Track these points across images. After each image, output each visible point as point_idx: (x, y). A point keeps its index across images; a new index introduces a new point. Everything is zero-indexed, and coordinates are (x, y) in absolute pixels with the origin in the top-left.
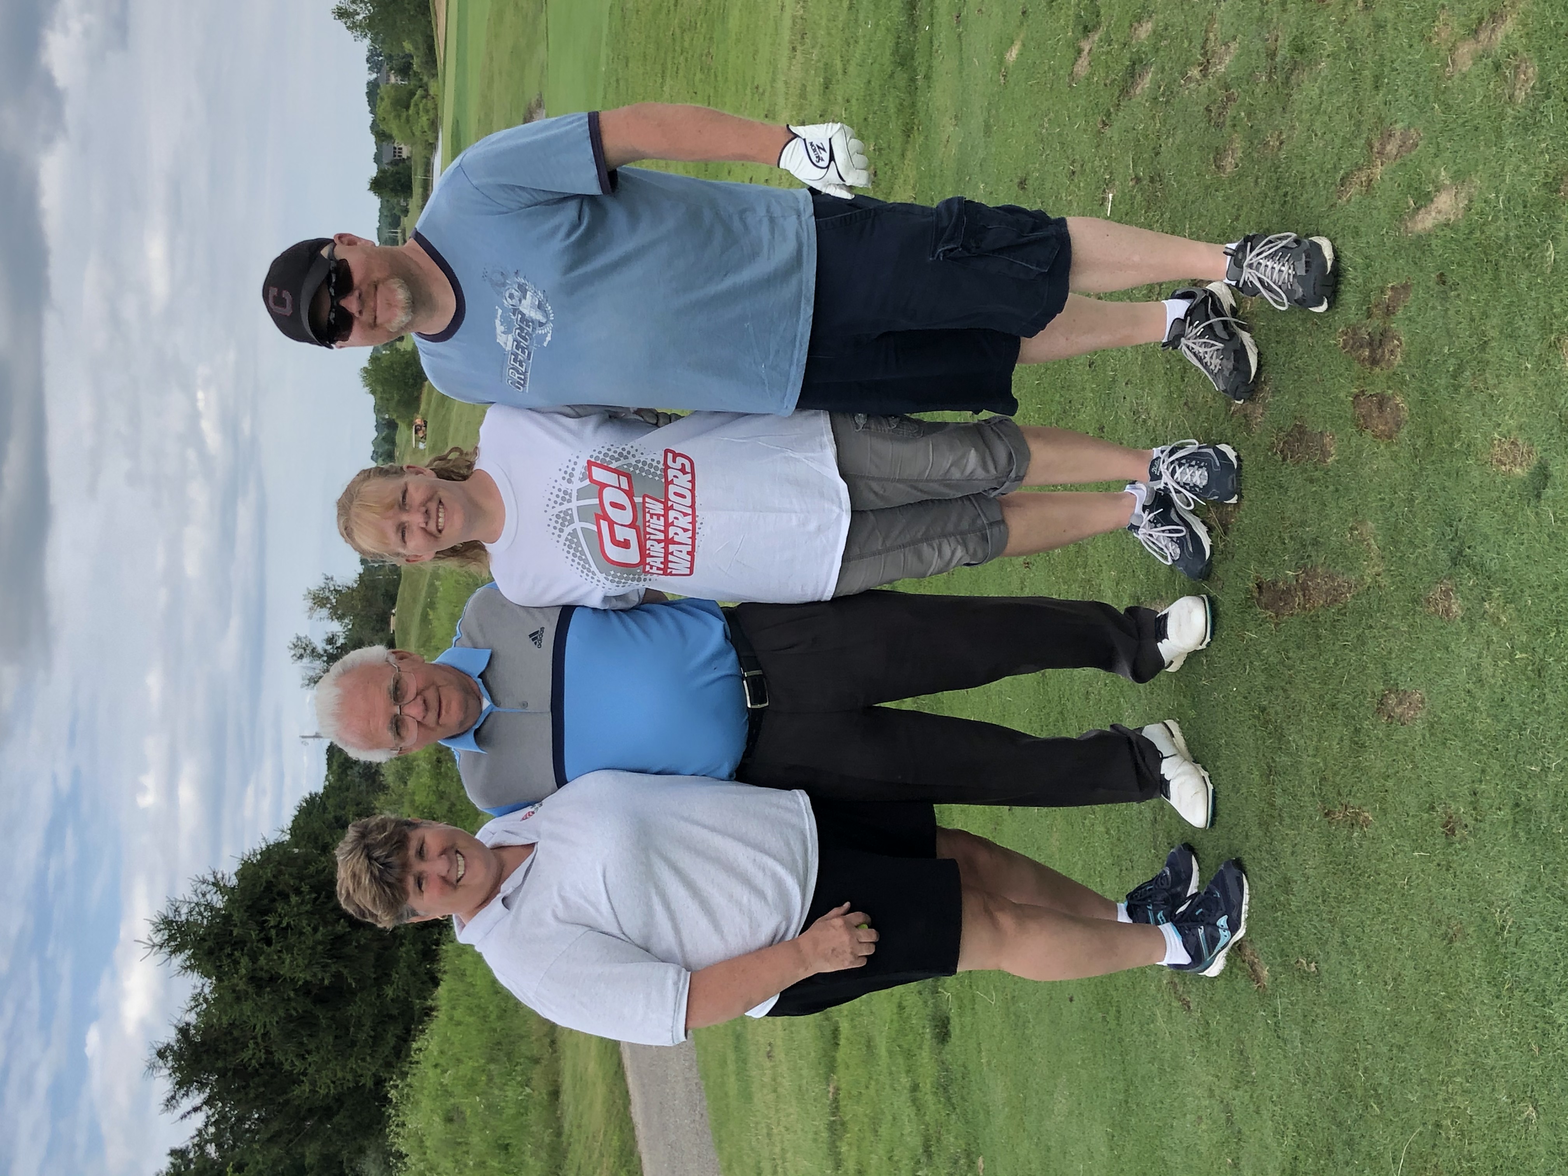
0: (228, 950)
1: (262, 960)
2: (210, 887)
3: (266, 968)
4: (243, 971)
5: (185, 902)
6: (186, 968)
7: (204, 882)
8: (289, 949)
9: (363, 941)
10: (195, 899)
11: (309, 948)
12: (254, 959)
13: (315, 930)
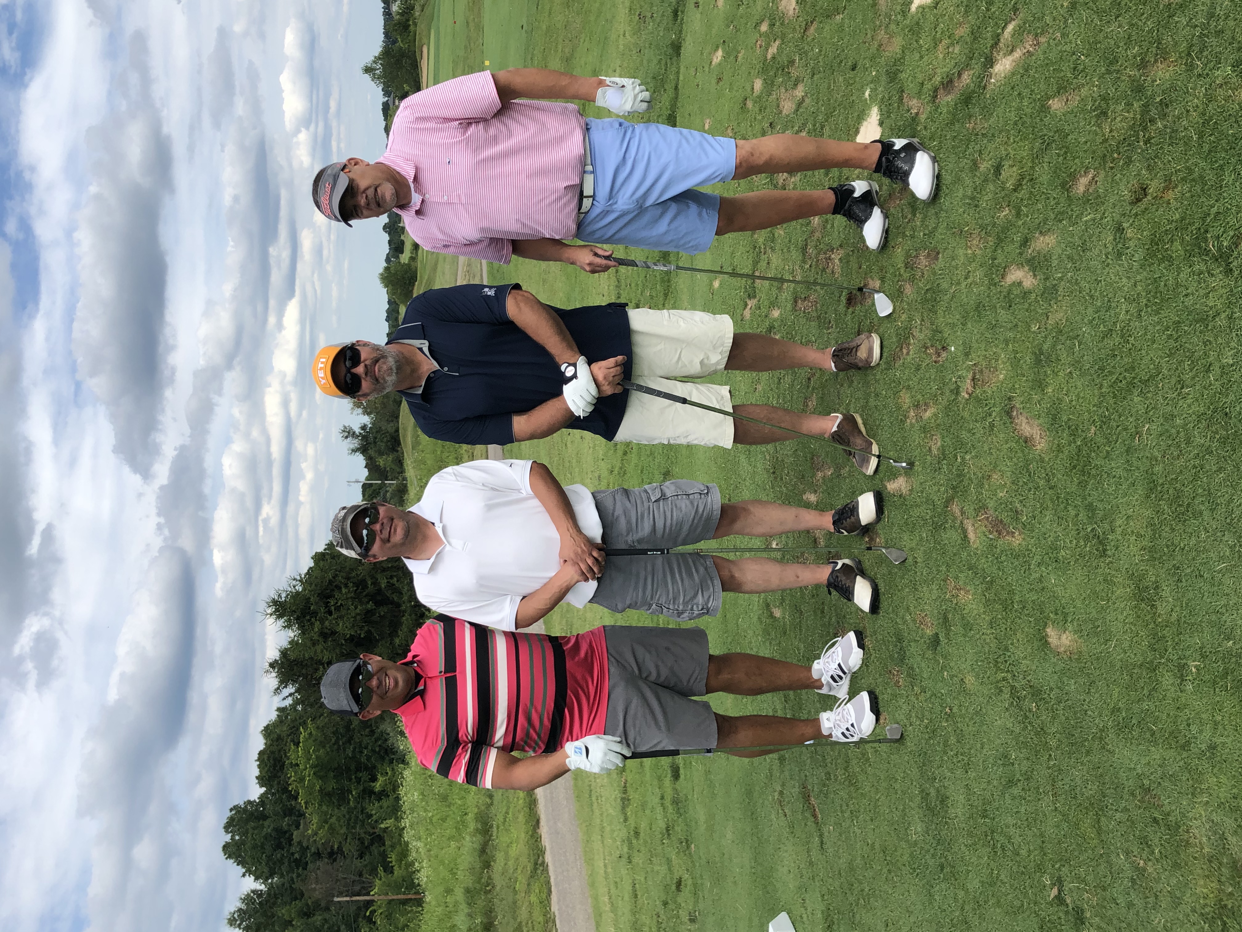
0: (308, 618)
1: (327, 623)
2: (298, 582)
3: (329, 628)
4: (316, 630)
5: (284, 591)
6: (285, 627)
7: (294, 579)
8: (341, 617)
9: (382, 613)
10: (290, 589)
11: (352, 617)
12: (322, 621)
13: (356, 608)
